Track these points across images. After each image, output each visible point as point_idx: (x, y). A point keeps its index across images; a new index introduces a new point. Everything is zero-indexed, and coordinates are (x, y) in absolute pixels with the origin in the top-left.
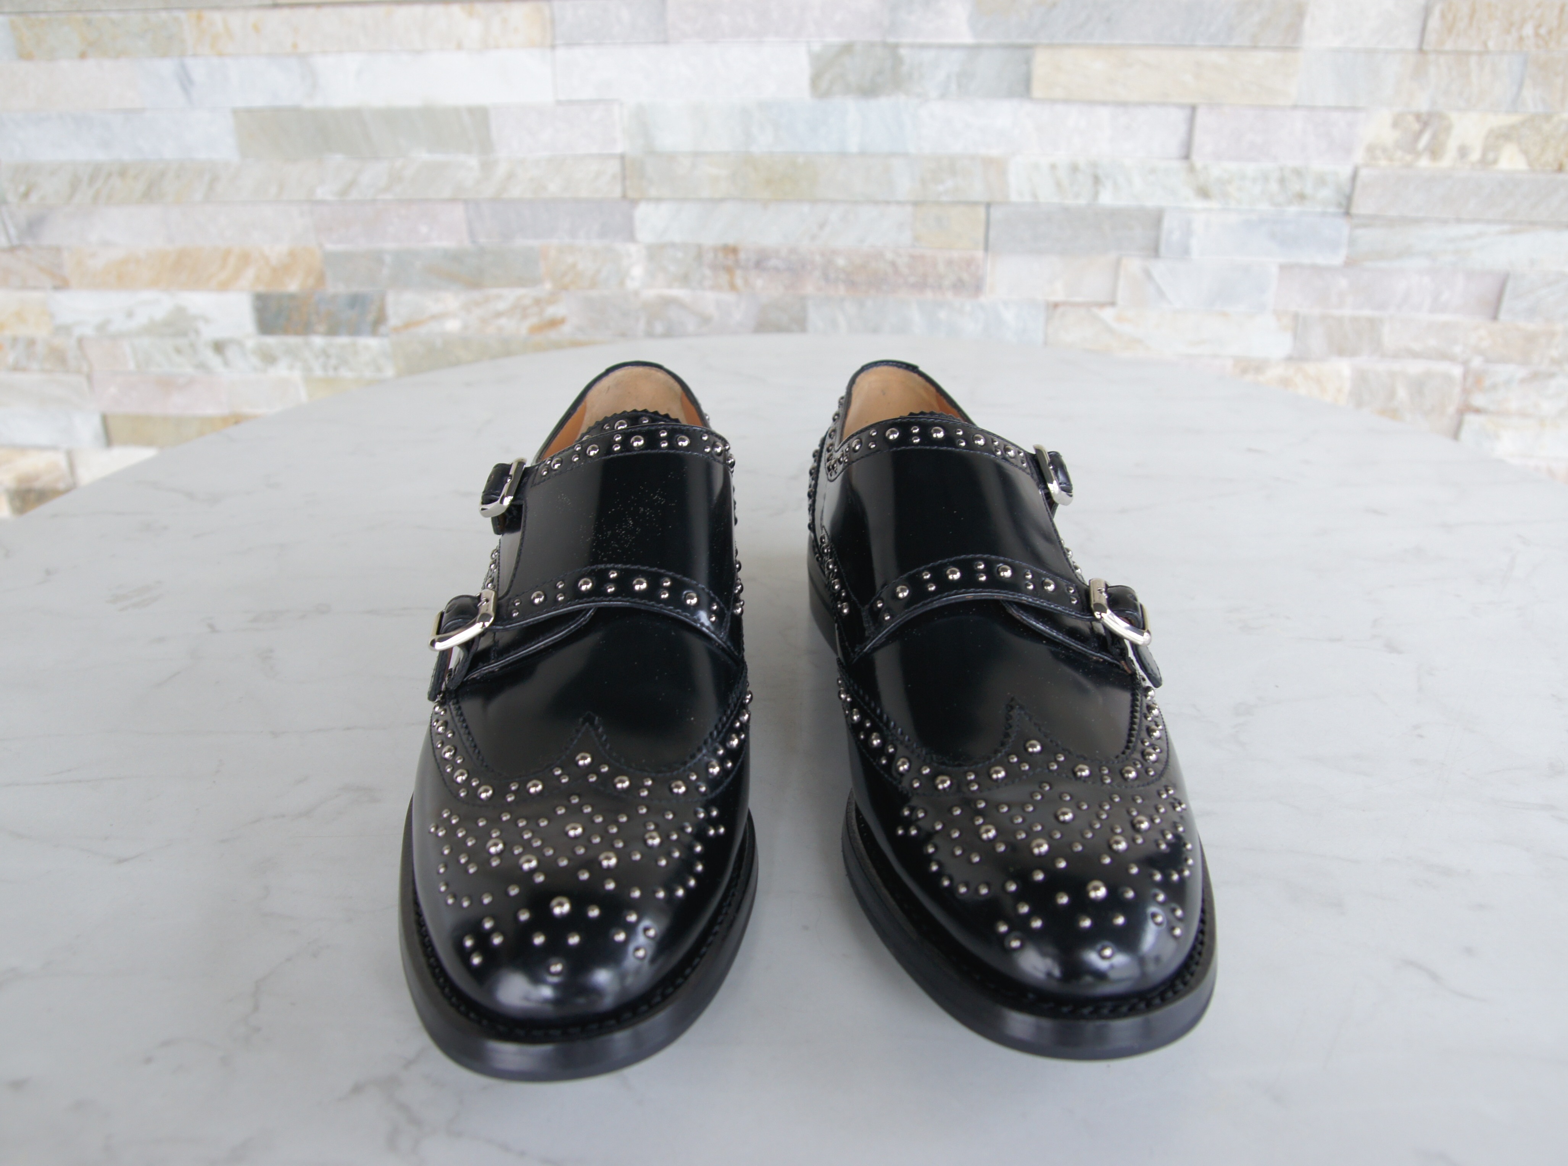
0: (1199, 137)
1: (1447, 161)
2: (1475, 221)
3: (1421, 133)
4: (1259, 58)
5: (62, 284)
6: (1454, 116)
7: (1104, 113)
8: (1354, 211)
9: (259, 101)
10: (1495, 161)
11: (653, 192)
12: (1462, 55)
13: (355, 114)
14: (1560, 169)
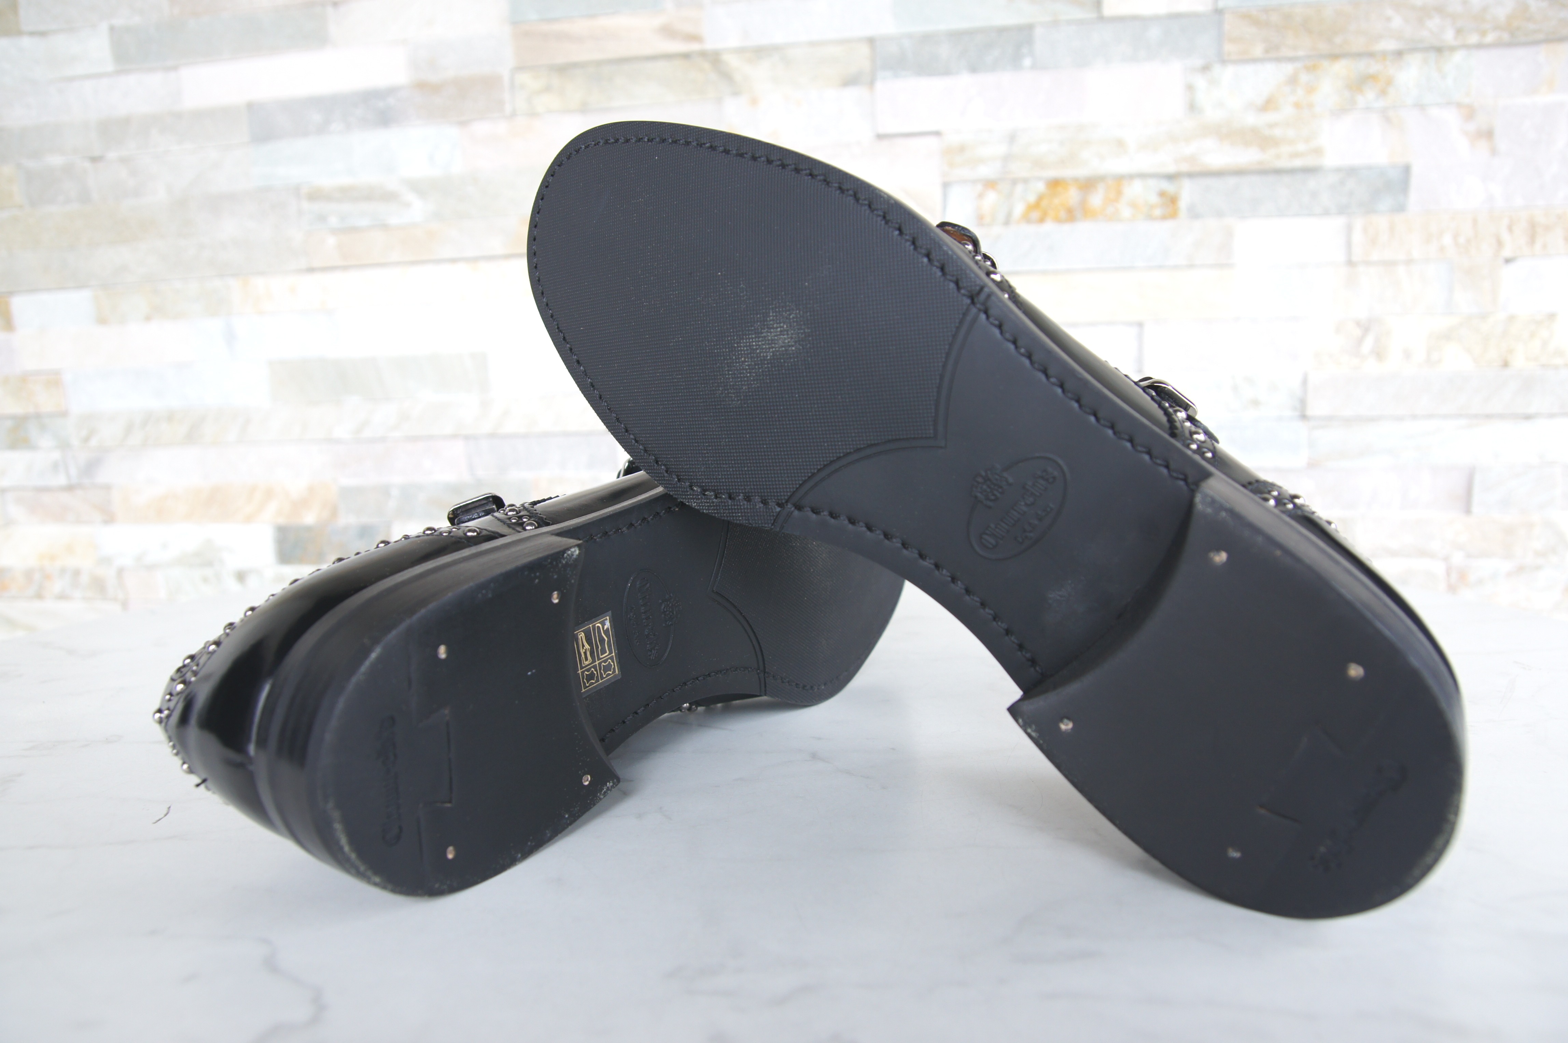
1: (1393, 362)
2: (1430, 417)
3: (1363, 337)
4: (1197, 275)
5: (109, 519)
6: (1391, 320)
8: (1309, 412)
9: (291, 353)
10: (1440, 361)
12: (1389, 264)
13: (371, 363)
14: (1506, 364)
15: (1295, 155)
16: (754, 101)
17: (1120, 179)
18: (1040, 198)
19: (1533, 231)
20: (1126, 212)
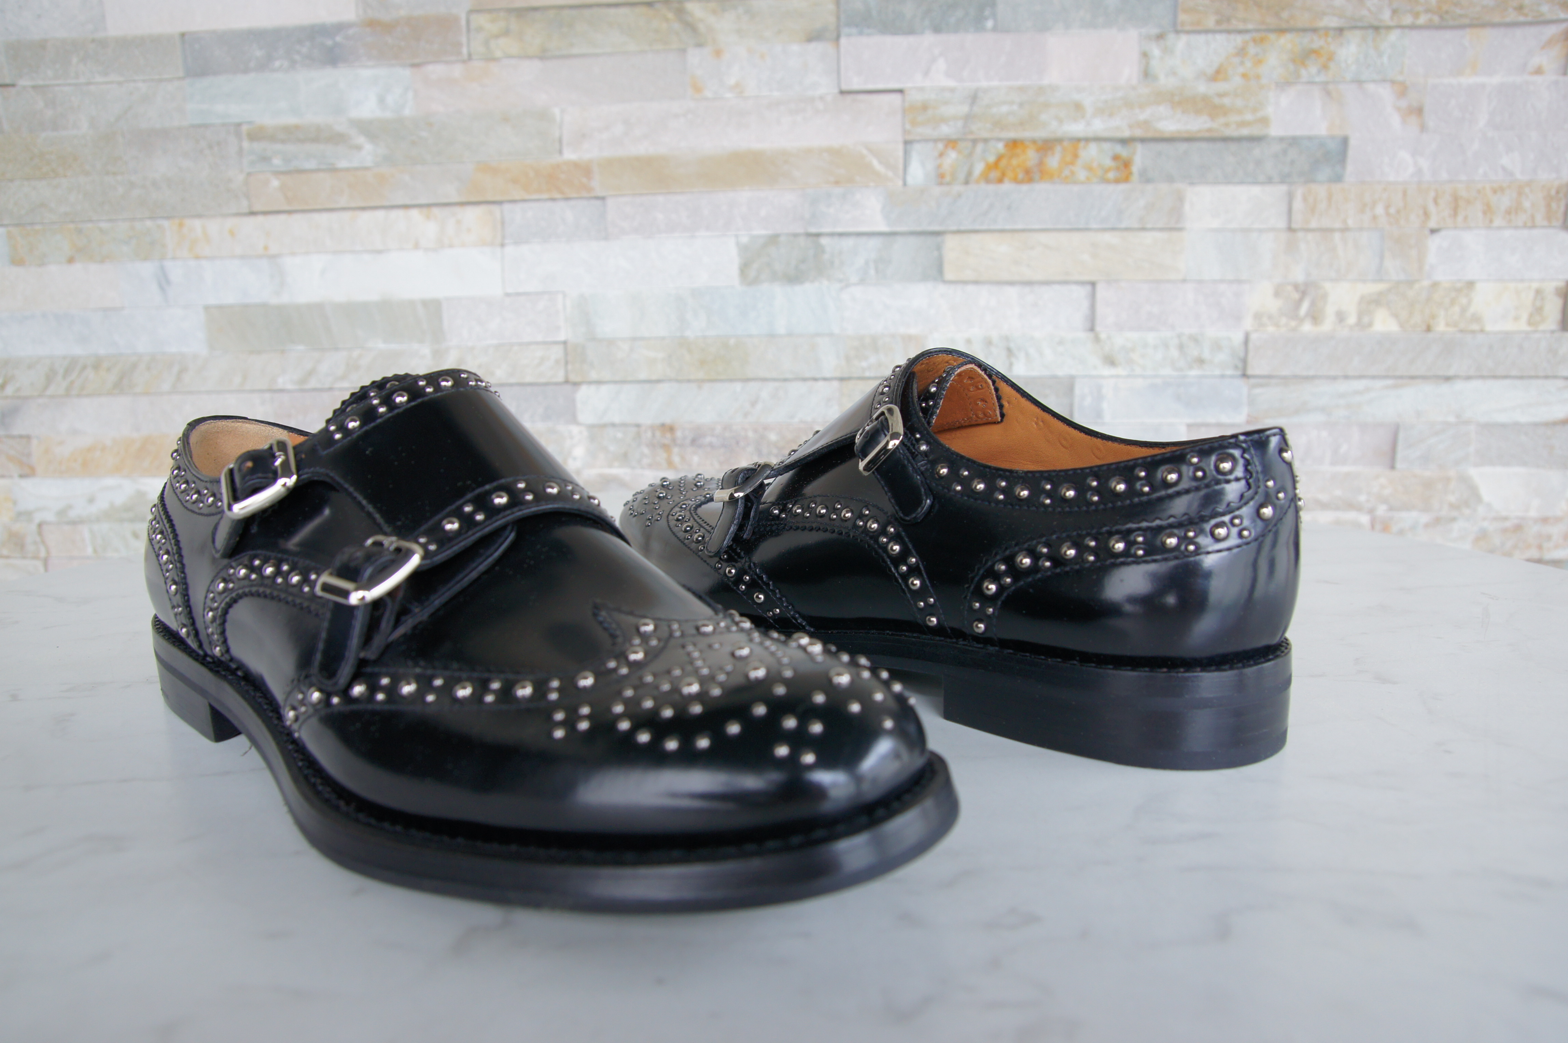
0: (1100, 310)
1: (1328, 325)
2: (1361, 377)
3: (1301, 300)
4: (1148, 238)
5: (28, 472)
6: (1328, 286)
7: (1012, 292)
8: (1250, 372)
9: (230, 298)
10: (1370, 325)
11: (594, 375)
12: (1327, 231)
13: (318, 308)
14: (1429, 329)
15: (1243, 124)
16: (718, 53)
17: (1077, 141)
18: (1000, 158)
19: (1456, 204)
20: (1082, 175)
